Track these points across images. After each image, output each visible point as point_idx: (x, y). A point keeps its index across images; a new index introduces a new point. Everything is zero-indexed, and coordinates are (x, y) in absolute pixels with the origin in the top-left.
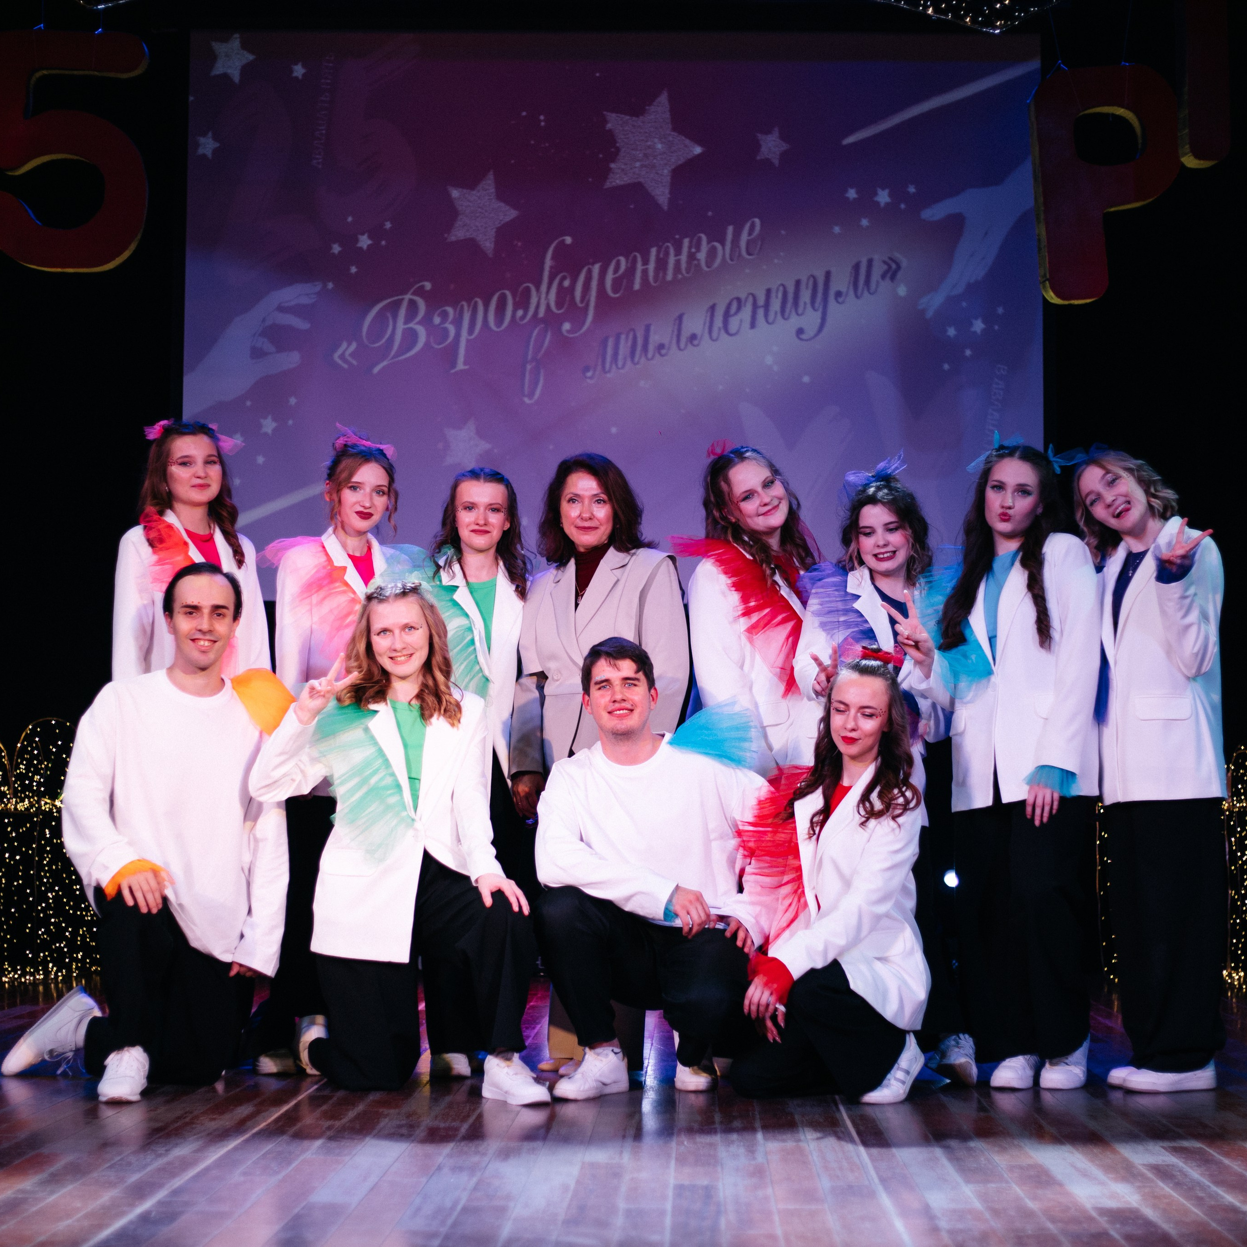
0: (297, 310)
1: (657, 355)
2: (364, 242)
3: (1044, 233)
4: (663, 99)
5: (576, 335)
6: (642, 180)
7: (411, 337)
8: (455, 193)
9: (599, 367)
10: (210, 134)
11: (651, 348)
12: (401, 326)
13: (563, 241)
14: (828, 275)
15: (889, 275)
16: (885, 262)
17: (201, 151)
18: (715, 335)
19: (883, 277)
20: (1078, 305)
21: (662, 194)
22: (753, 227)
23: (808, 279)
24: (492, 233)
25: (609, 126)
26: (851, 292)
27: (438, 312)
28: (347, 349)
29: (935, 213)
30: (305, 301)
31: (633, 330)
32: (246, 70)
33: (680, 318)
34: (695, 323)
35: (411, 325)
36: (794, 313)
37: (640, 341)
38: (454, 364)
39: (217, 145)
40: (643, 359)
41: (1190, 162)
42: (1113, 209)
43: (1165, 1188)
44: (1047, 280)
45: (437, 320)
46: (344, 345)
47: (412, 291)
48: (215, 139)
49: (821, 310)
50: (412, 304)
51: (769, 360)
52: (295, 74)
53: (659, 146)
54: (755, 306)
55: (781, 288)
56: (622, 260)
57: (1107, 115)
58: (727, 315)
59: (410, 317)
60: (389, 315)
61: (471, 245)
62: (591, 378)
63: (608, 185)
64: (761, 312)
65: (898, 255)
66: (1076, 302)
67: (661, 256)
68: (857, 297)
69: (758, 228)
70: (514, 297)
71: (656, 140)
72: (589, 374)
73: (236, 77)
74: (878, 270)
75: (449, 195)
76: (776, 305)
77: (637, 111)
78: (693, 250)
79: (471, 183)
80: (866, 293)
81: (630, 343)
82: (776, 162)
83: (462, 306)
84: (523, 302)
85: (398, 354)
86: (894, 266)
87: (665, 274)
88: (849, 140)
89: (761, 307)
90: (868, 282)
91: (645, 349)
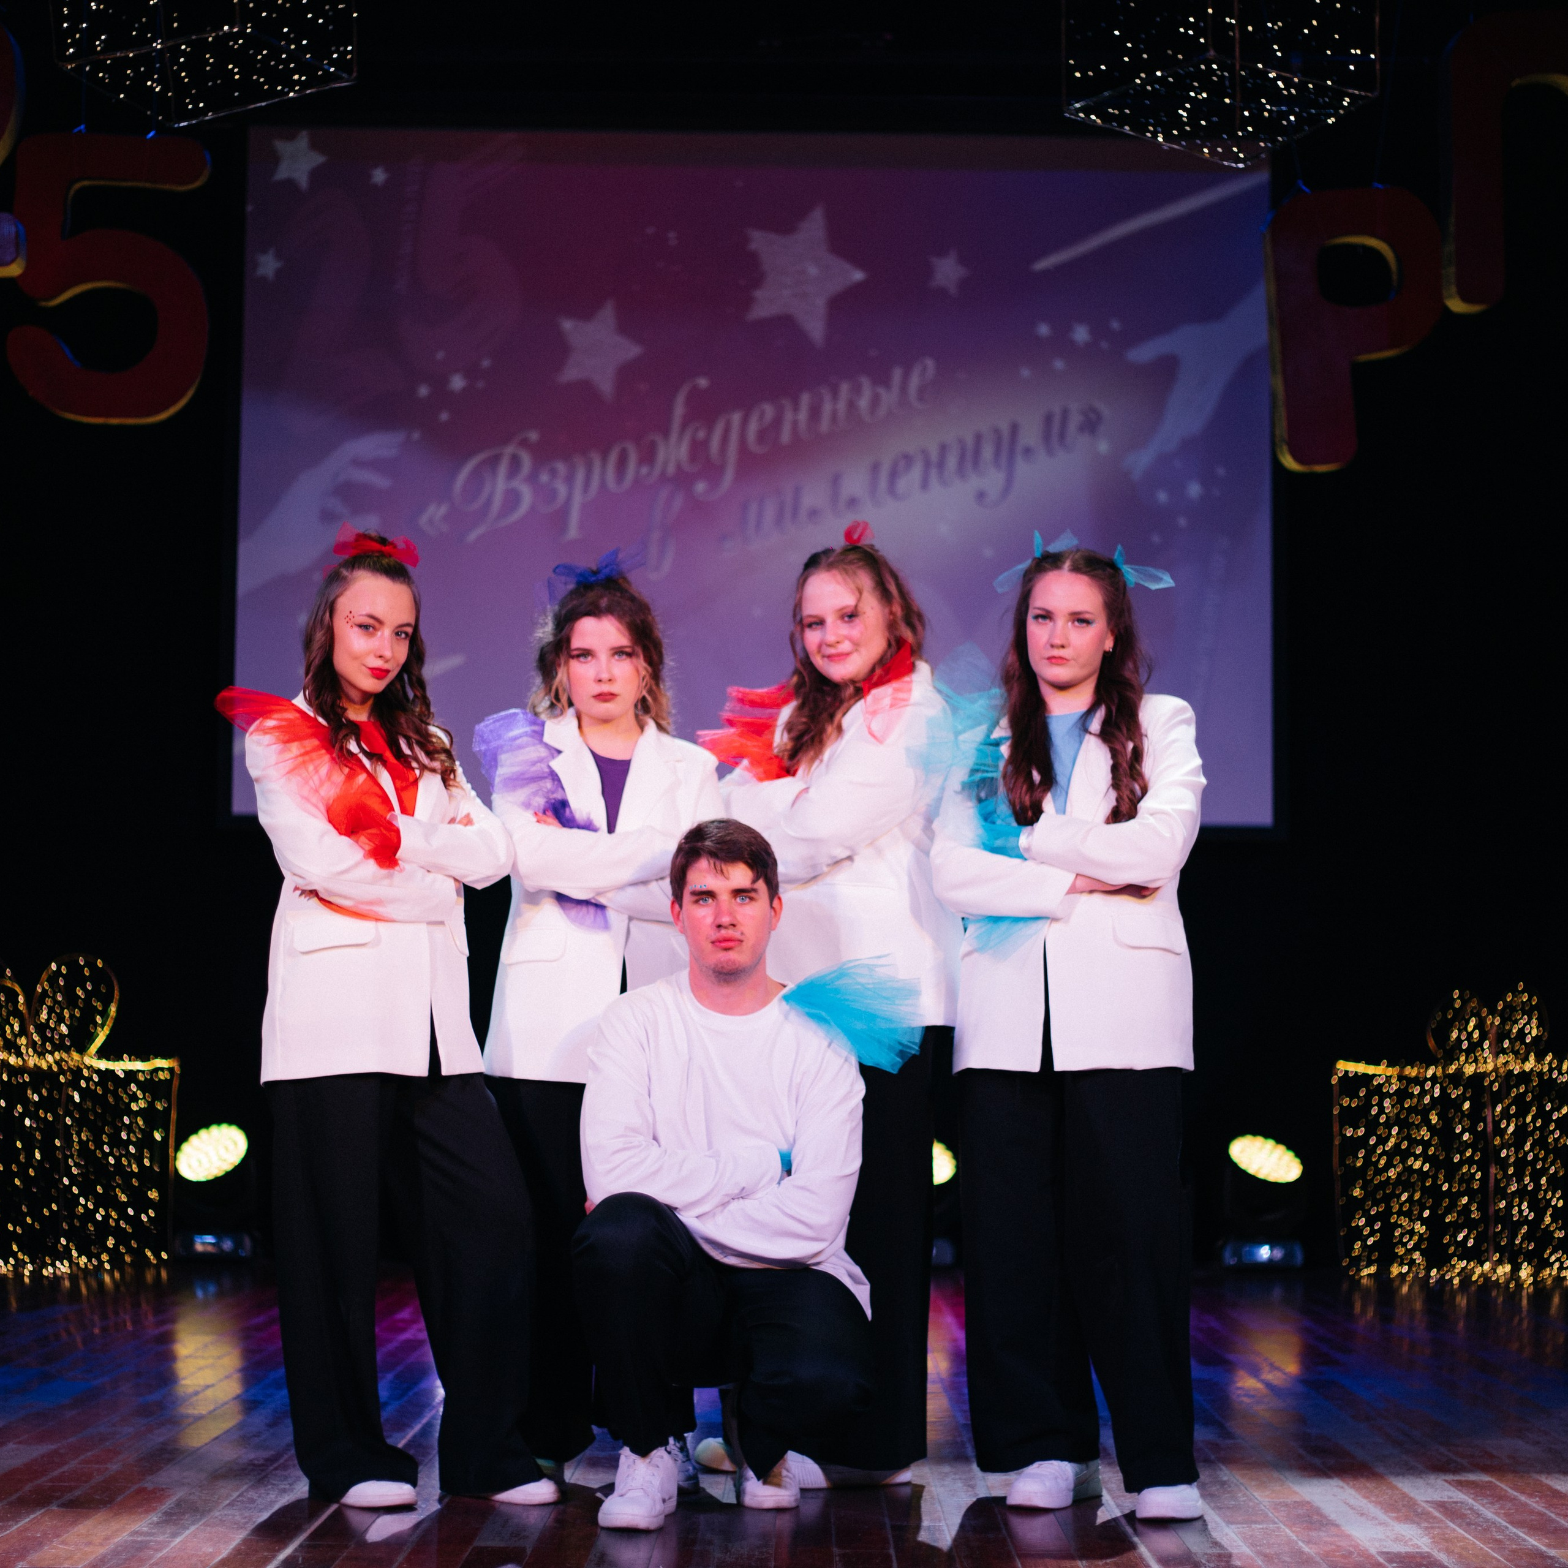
0: (375, 465)
1: (808, 521)
2: (458, 383)
3: (1281, 387)
4: (818, 213)
5: (713, 497)
6: (792, 312)
7: (512, 499)
8: (567, 325)
9: (739, 536)
10: (272, 252)
11: (803, 514)
13: (697, 385)
14: (1014, 429)
15: (1087, 430)
16: (1083, 412)
17: (260, 271)
18: (878, 498)
19: (1081, 429)
20: (1320, 472)
21: (815, 328)
22: (924, 368)
23: (991, 432)
24: (611, 372)
25: (752, 246)
26: (1043, 447)
27: (547, 467)
28: (436, 512)
29: (1144, 353)
30: (386, 453)
31: (780, 495)
32: (316, 174)
33: (836, 479)
34: (855, 484)
35: (513, 483)
36: (973, 471)
37: (788, 506)
38: (564, 531)
39: (279, 265)
41: (1456, 305)
42: (1363, 358)
43: (1456, 1529)
44: (1284, 442)
45: (544, 478)
46: (431, 509)
47: (514, 443)
48: (278, 256)
49: (1006, 469)
50: (515, 459)
51: (943, 530)
52: (375, 180)
53: (812, 271)
54: (927, 464)
55: (958, 444)
56: (770, 410)
57: (1353, 247)
58: (894, 475)
59: (510, 476)
60: (486, 472)
61: (585, 387)
62: (729, 549)
63: (751, 317)
64: (933, 472)
65: (1097, 405)
66: (1319, 469)
67: (815, 403)
68: (1050, 452)
69: (930, 373)
70: (638, 450)
71: (809, 264)
72: (727, 544)
73: (303, 181)
74: (1075, 420)
75: (559, 328)
76: (952, 461)
77: (786, 227)
78: (853, 397)
79: (586, 312)
80: (1060, 449)
81: (777, 506)
82: (953, 290)
83: (575, 462)
84: (648, 456)
85: (498, 518)
86: (1094, 417)
87: (819, 425)
88: (1041, 265)
89: (935, 465)
90: (1062, 436)
91: (795, 515)
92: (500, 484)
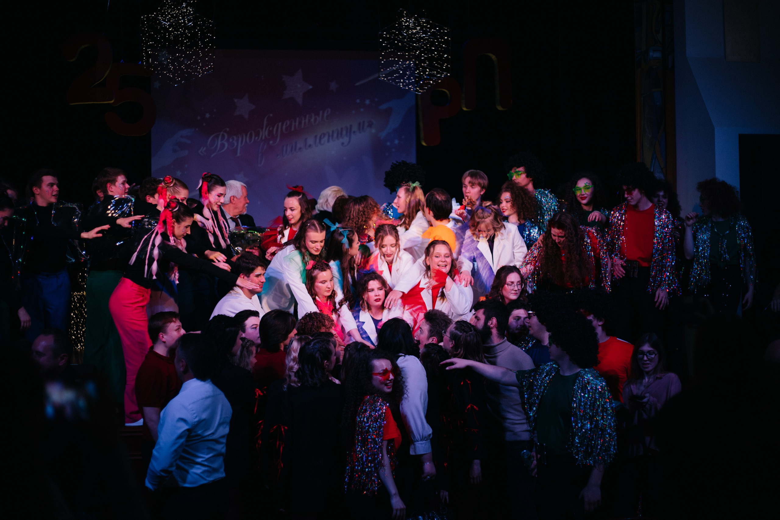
0: (187, 137)
1: (299, 151)
2: (208, 116)
3: (422, 125)
4: (300, 71)
5: (274, 145)
6: (294, 96)
7: (223, 146)
8: (236, 100)
9: (282, 155)
11: (297, 149)
12: (219, 142)
13: (270, 116)
14: (351, 126)
16: (368, 122)
17: (155, 86)
18: (317, 145)
19: (368, 126)
20: (433, 146)
21: (300, 101)
22: (328, 112)
23: (345, 127)
24: (248, 113)
25: (283, 80)
26: (358, 131)
27: (231, 138)
28: (203, 149)
29: (383, 107)
30: (189, 134)
31: (292, 143)
33: (306, 140)
34: (311, 141)
35: (223, 142)
36: (341, 138)
37: (294, 147)
38: (236, 154)
39: (160, 85)
40: (295, 152)
41: (465, 109)
42: (442, 117)
44: (423, 139)
45: (231, 140)
46: (202, 148)
47: (223, 131)
49: (349, 137)
50: (223, 137)
51: (333, 152)
53: (299, 86)
54: (329, 136)
55: (337, 130)
56: (288, 122)
58: (320, 139)
59: (222, 140)
60: (216, 139)
61: (241, 117)
63: (283, 98)
64: (330, 138)
65: (372, 120)
67: (300, 120)
68: (360, 133)
69: (329, 112)
70: (255, 133)
71: (298, 84)
72: (279, 157)
74: (366, 124)
75: (234, 101)
76: (335, 135)
77: (292, 74)
79: (240, 97)
80: (363, 132)
81: (291, 147)
82: (335, 91)
83: (239, 136)
84: (257, 134)
85: (219, 151)
87: (301, 126)
88: (357, 84)
89: (331, 136)
90: (363, 128)
91: (295, 149)
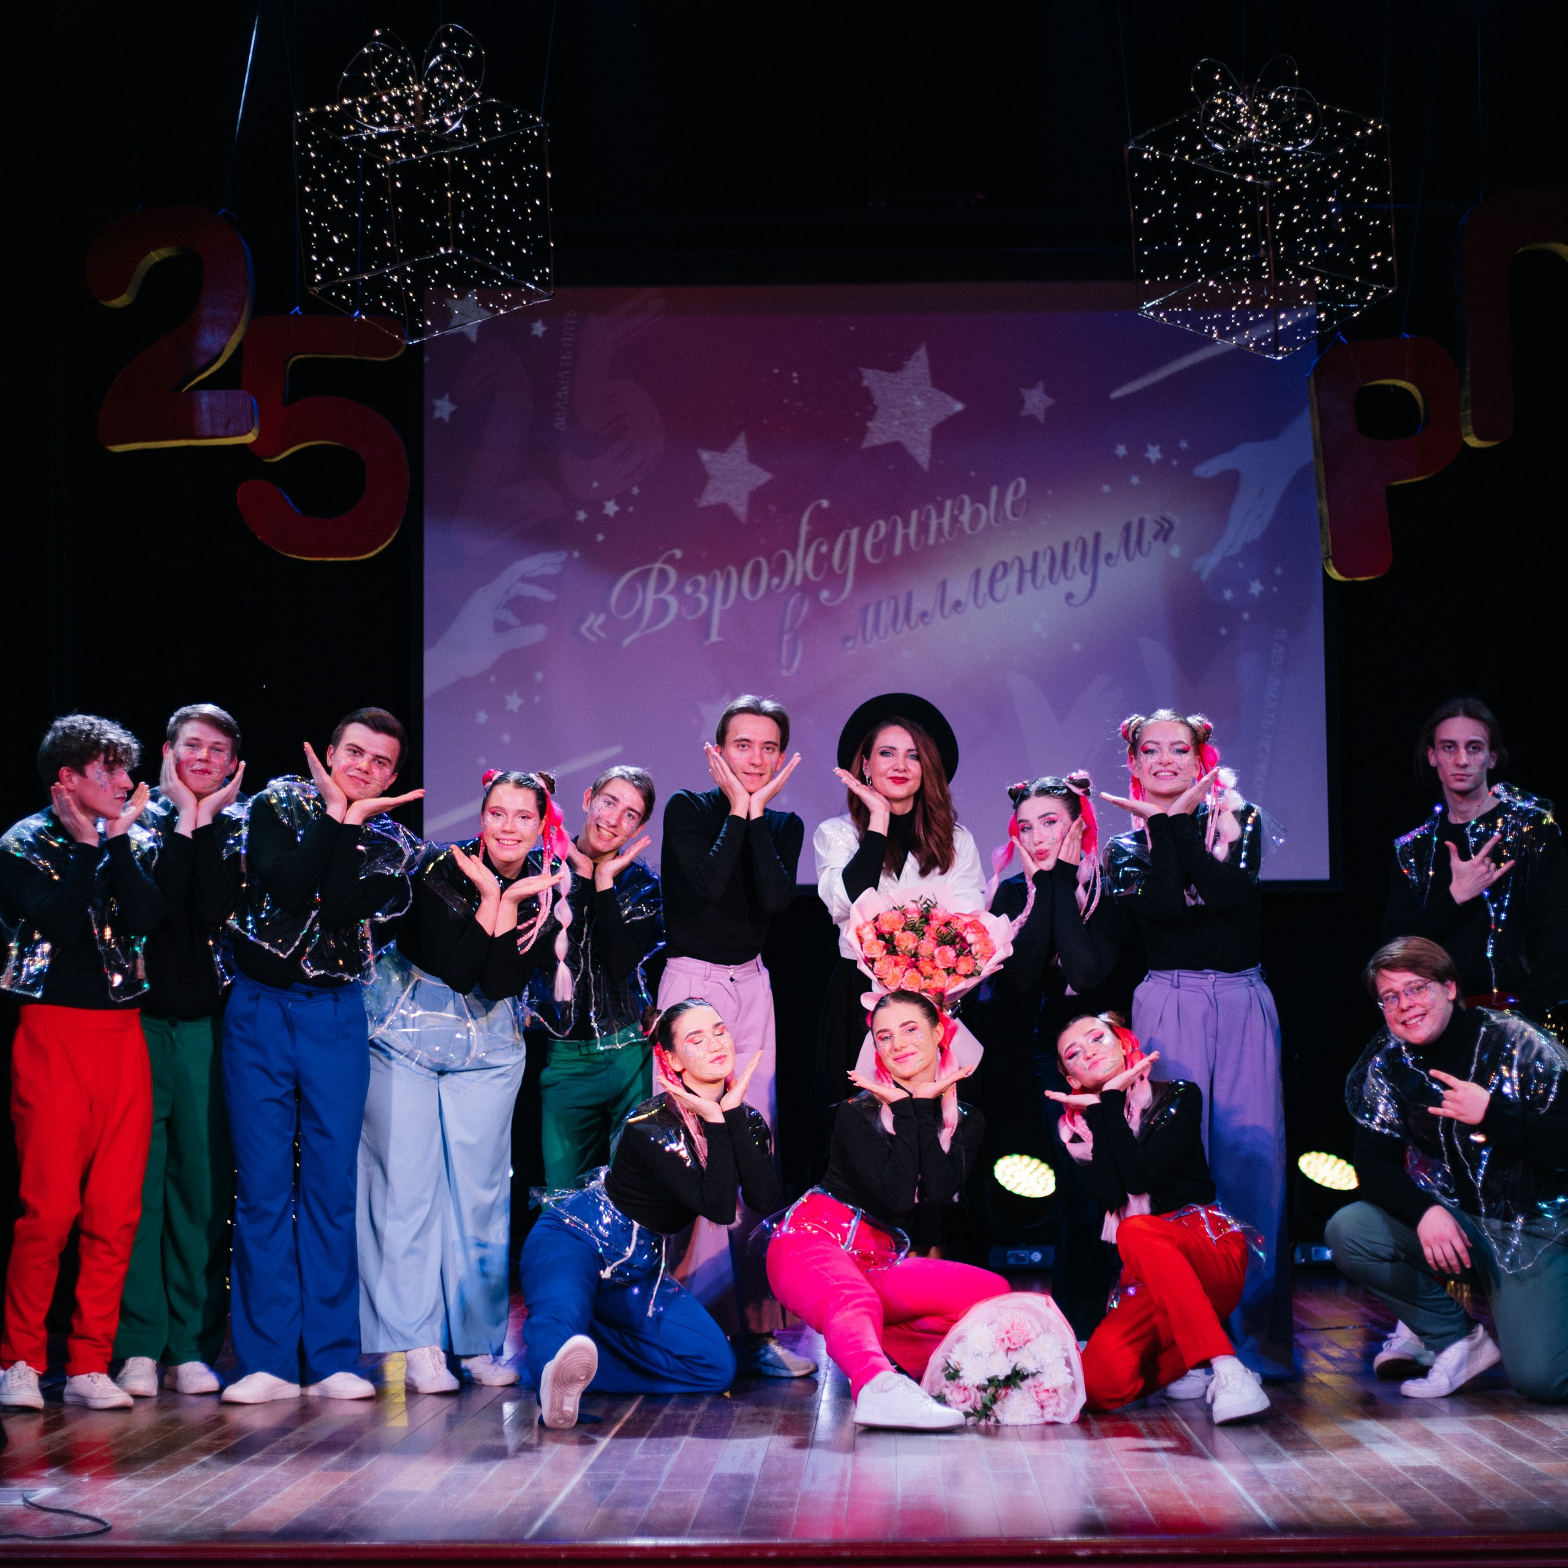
0: (541, 581)
1: (920, 624)
2: (611, 508)
3: (1326, 510)
4: (922, 353)
5: (835, 603)
6: (901, 439)
7: (662, 608)
8: (705, 456)
9: (860, 637)
10: (447, 397)
11: (914, 616)
12: (651, 596)
13: (819, 505)
14: (1097, 537)
15: (1161, 537)
16: (1157, 522)
17: (437, 414)
18: (980, 601)
19: (1156, 537)
20: (1361, 582)
21: (922, 454)
22: (1018, 486)
23: (1077, 541)
24: (744, 497)
25: (865, 383)
26: (1122, 553)
27: (692, 579)
28: (595, 621)
29: (1209, 469)
30: (550, 571)
31: (895, 598)
32: (482, 329)
33: (943, 585)
34: (960, 589)
35: (662, 596)
36: (1062, 576)
37: (902, 610)
38: (707, 635)
39: (454, 408)
40: (906, 629)
41: (1473, 442)
42: (1396, 483)
43: (1463, 1452)
44: (1330, 557)
45: (689, 590)
46: (592, 617)
47: (662, 559)
48: (453, 401)
49: (1091, 573)
50: (663, 574)
51: (1037, 627)
52: (535, 332)
53: (918, 403)
54: (1022, 571)
55: (1049, 552)
56: (882, 523)
57: (1388, 386)
58: (992, 581)
59: (660, 588)
60: (638, 585)
61: (723, 510)
62: (852, 648)
63: (865, 445)
64: (1028, 577)
65: (1169, 515)
66: (1359, 579)
67: (923, 518)
68: (1129, 558)
69: (1023, 488)
70: (769, 564)
71: (915, 397)
72: (849, 644)
73: (473, 337)
74: (1150, 530)
75: (698, 459)
76: (1043, 568)
77: (894, 365)
78: (956, 512)
79: (721, 445)
80: (1138, 555)
81: (892, 609)
82: (1041, 418)
83: (715, 576)
84: (778, 569)
85: (649, 626)
86: (1166, 526)
87: (927, 538)
88: (1117, 394)
89: (1028, 571)
90: (1139, 543)
91: (907, 617)
92: (650, 595)
